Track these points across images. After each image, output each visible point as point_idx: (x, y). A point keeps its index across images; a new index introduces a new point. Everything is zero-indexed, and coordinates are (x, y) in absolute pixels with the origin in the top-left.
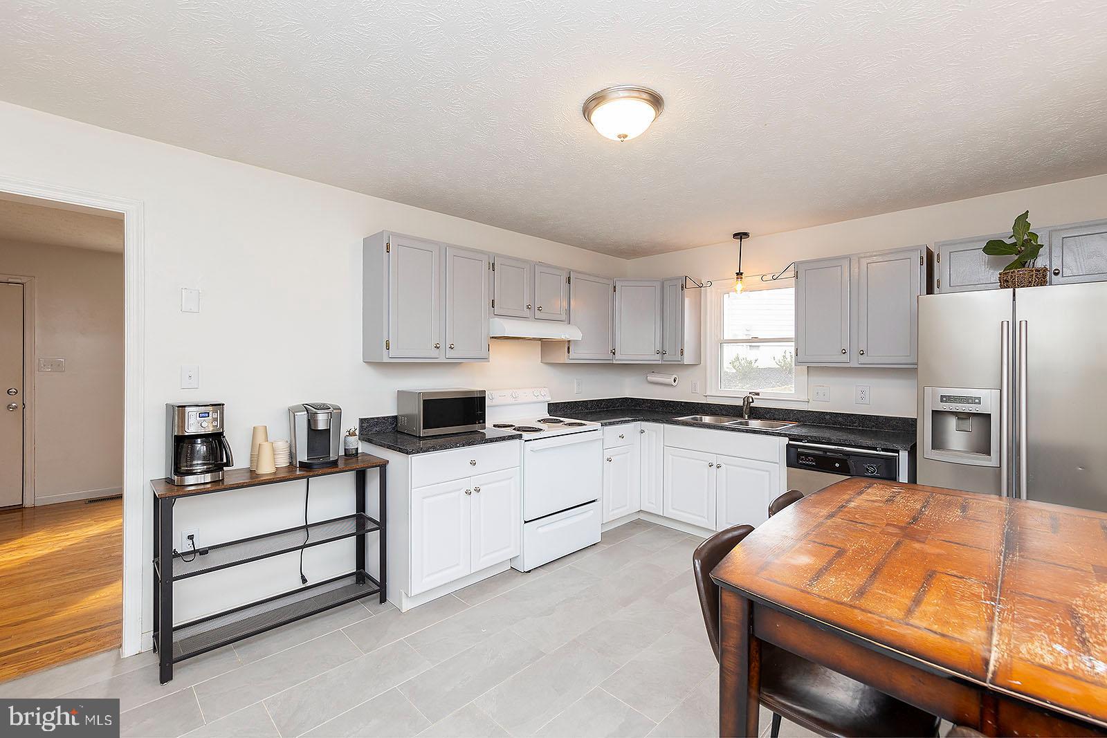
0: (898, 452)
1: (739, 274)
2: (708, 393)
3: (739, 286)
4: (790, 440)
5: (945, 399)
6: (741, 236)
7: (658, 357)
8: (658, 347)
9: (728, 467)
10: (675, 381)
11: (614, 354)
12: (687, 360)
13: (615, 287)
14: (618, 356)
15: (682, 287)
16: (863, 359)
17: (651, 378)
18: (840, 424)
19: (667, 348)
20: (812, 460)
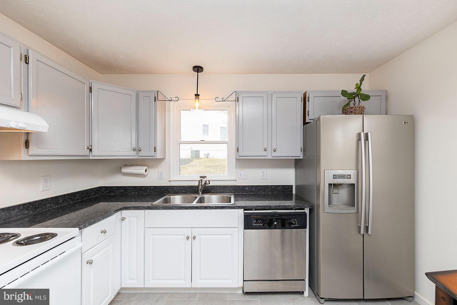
0: (304, 209)
1: (197, 95)
2: (171, 179)
3: (197, 104)
4: (244, 210)
5: (335, 177)
6: (198, 69)
7: (134, 153)
8: (134, 146)
9: (201, 236)
10: (146, 171)
11: (91, 150)
12: (159, 156)
13: (91, 88)
14: (95, 152)
15: (155, 98)
16: (275, 154)
17: (125, 170)
18: (253, 192)
19: (141, 146)
20: (261, 223)
